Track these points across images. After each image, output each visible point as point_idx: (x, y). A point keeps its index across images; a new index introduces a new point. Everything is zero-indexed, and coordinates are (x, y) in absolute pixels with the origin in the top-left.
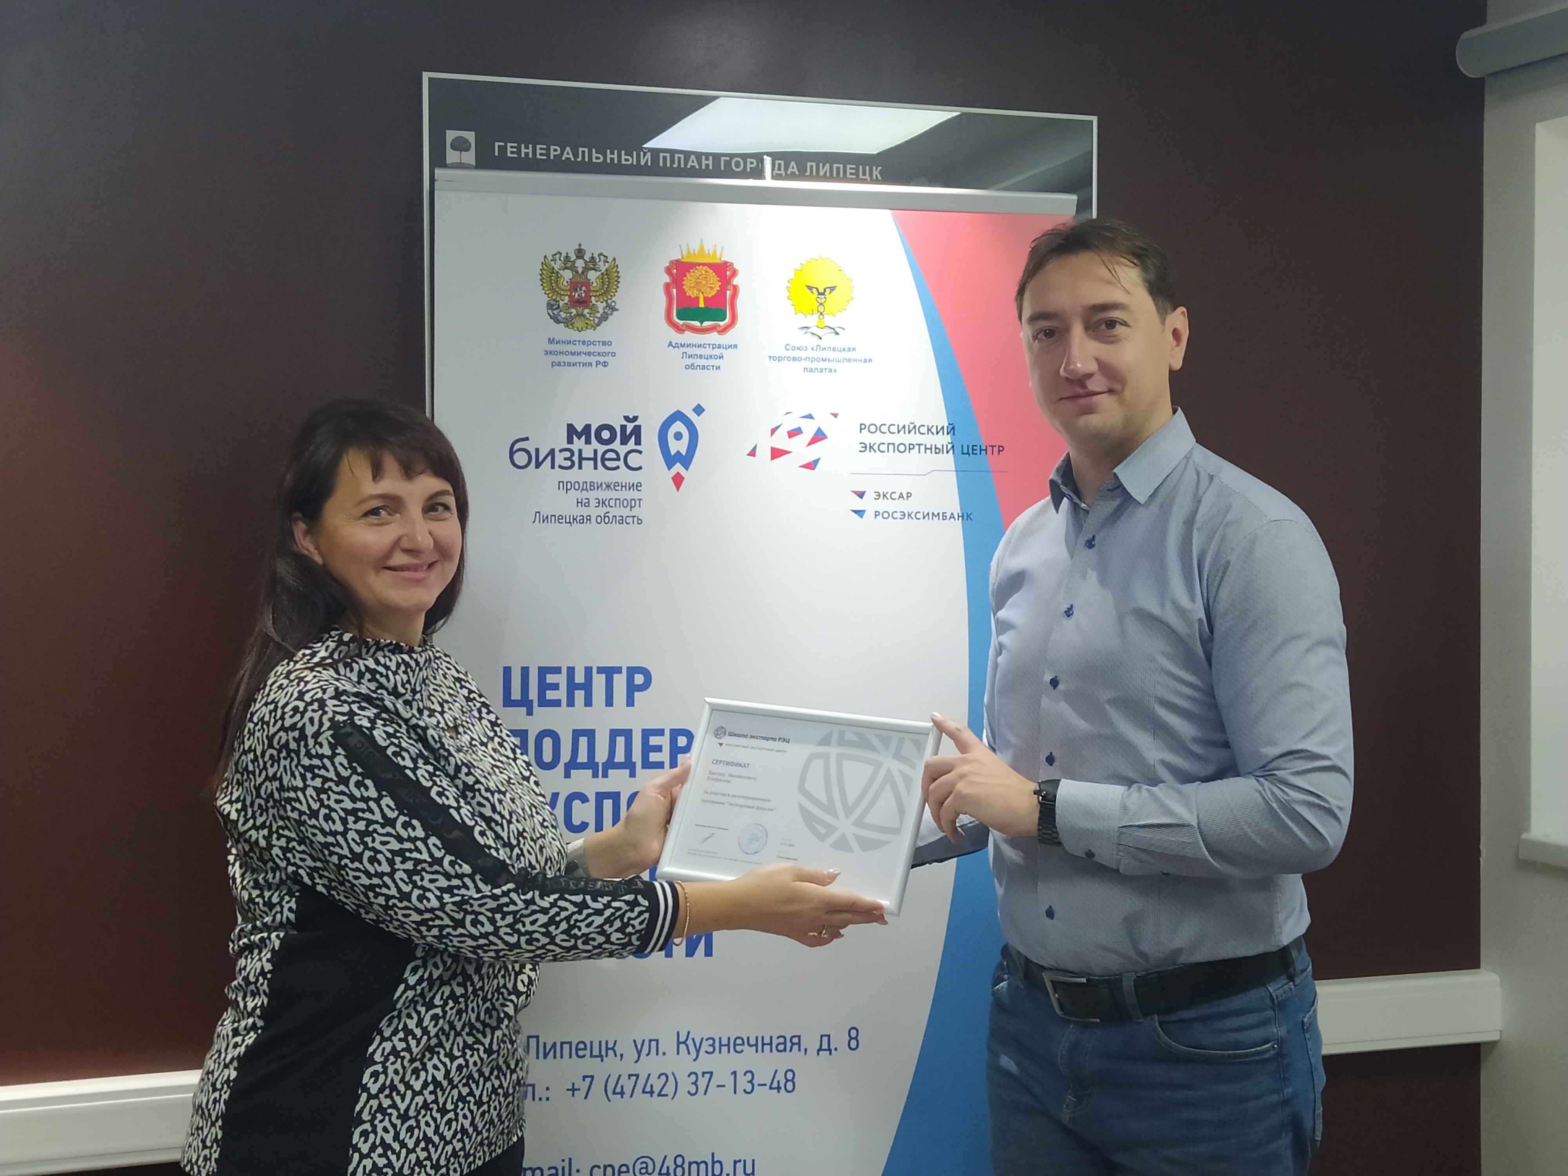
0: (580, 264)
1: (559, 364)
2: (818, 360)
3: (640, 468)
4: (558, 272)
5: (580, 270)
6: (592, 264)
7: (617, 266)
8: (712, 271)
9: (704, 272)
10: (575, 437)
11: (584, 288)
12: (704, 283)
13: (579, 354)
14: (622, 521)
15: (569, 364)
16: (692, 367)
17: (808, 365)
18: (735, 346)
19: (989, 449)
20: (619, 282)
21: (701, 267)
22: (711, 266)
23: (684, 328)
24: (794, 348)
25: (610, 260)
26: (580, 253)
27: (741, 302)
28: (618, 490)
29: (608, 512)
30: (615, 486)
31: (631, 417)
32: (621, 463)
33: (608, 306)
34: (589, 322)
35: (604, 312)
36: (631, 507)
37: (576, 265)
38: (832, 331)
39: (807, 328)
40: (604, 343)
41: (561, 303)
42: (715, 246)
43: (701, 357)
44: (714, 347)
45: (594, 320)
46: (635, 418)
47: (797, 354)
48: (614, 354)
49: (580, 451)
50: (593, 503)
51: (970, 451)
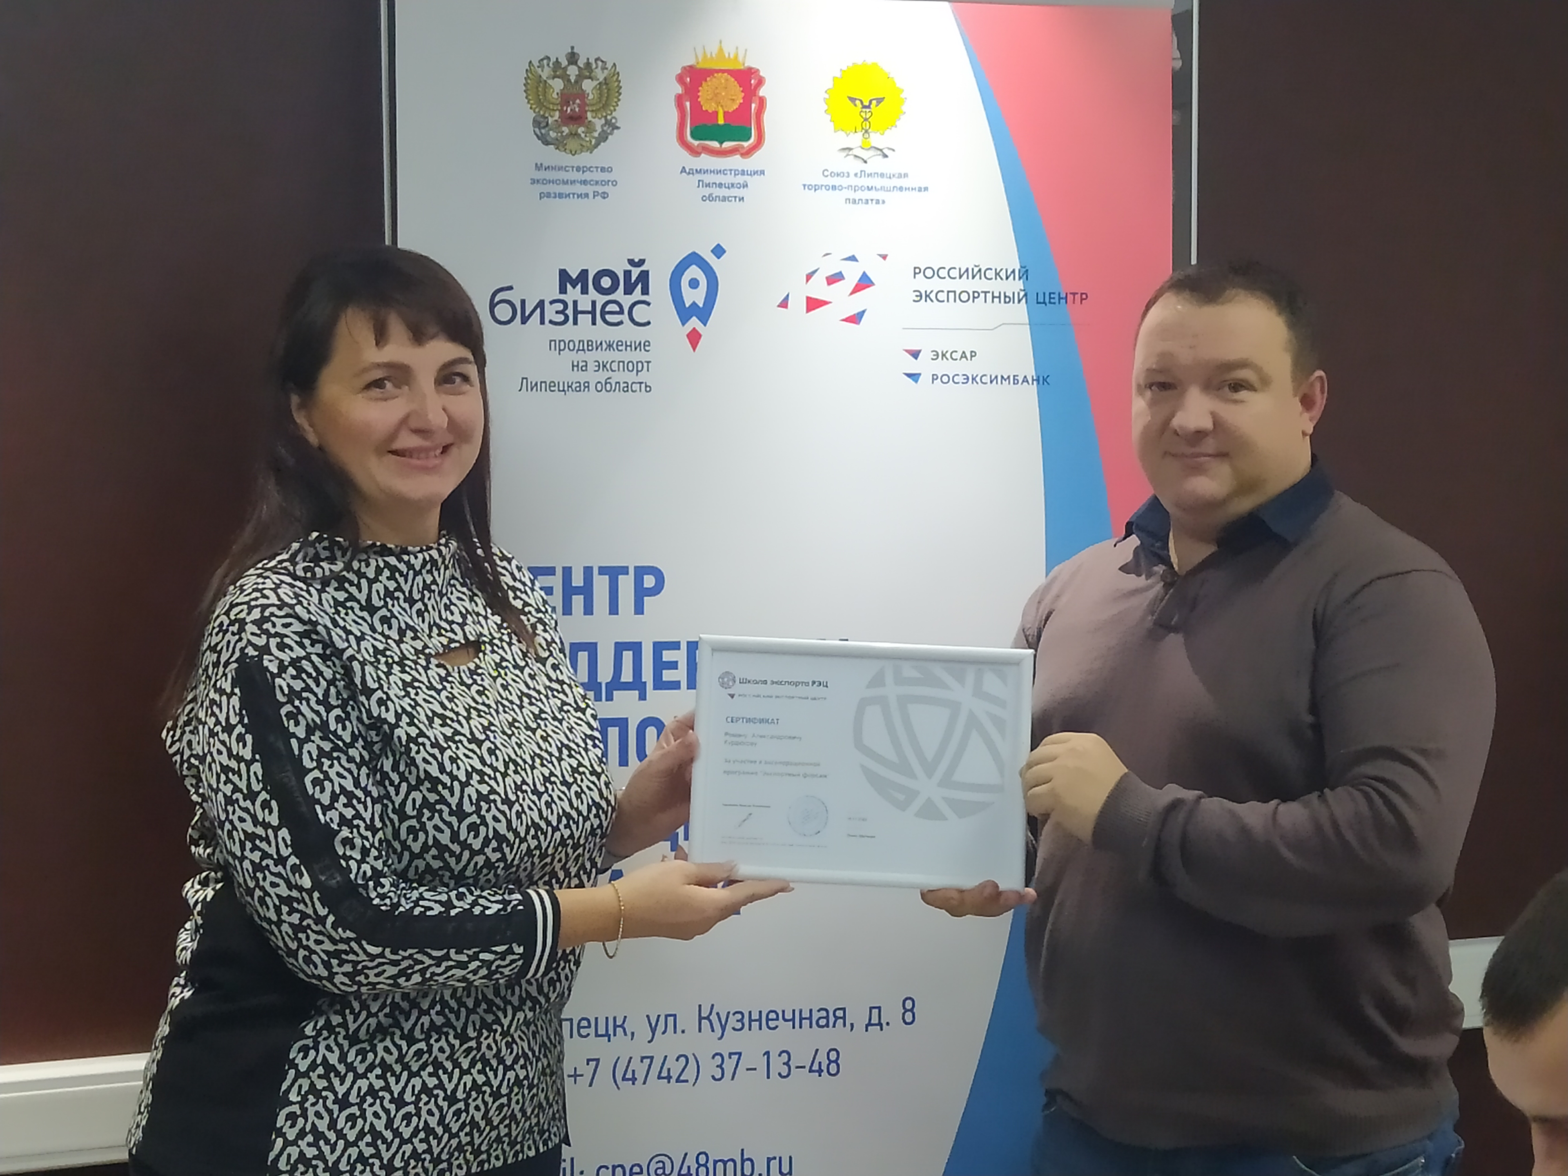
0: (573, 71)
1: (548, 195)
2: (861, 188)
3: (648, 323)
4: (545, 82)
5: (573, 78)
6: (587, 72)
7: (618, 73)
8: (733, 79)
9: (723, 81)
10: (569, 286)
11: (578, 101)
12: (723, 94)
13: (573, 182)
14: (627, 388)
15: (561, 196)
16: (710, 198)
17: (851, 195)
18: (762, 172)
19: (1070, 297)
20: (620, 94)
21: (720, 74)
22: (731, 72)
23: (700, 150)
24: (833, 175)
25: (609, 66)
26: (573, 58)
27: (767, 117)
28: (621, 350)
29: (609, 378)
30: (617, 345)
31: (636, 260)
32: (625, 317)
33: (608, 123)
34: (584, 144)
35: (603, 131)
36: (638, 371)
37: (568, 73)
38: (879, 152)
39: (850, 149)
40: (603, 170)
41: (550, 120)
42: (737, 48)
43: (720, 185)
44: (736, 173)
45: (591, 141)
46: (642, 262)
47: (836, 181)
48: (615, 183)
49: (575, 303)
50: (592, 366)
51: (1047, 300)
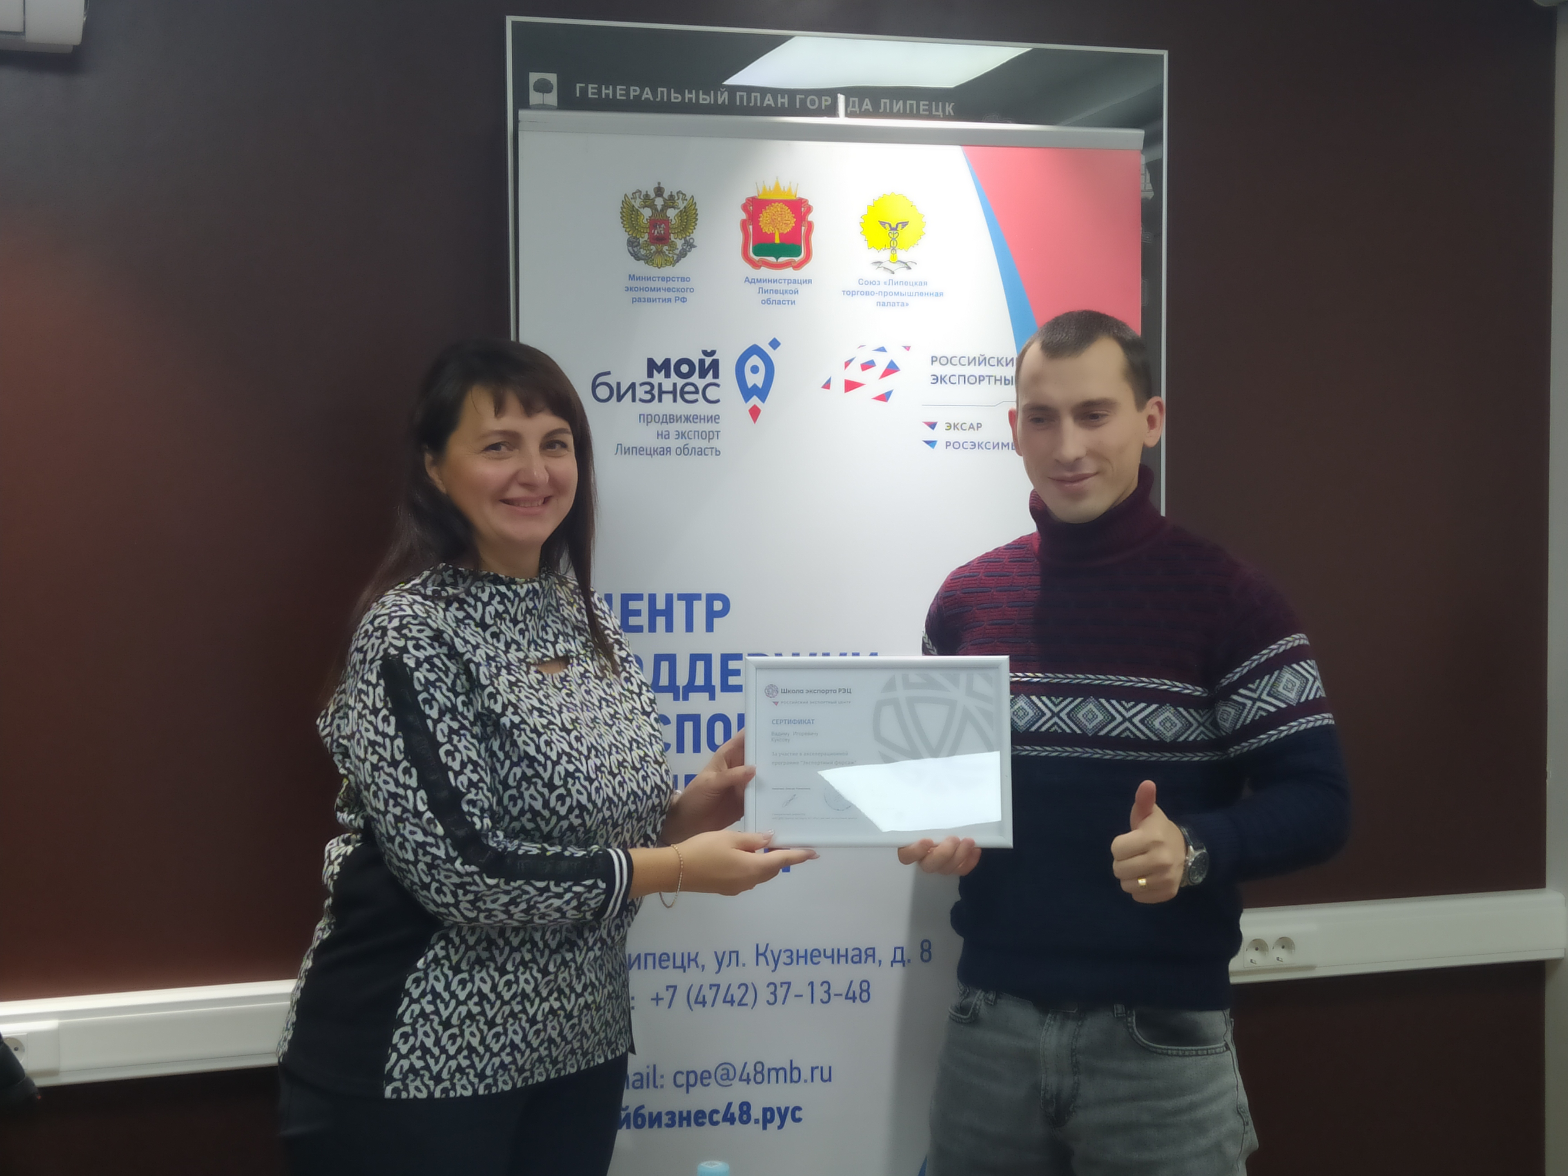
0: (659, 202)
1: (639, 300)
2: (890, 294)
3: (717, 401)
4: (638, 210)
5: (659, 208)
6: (670, 202)
7: (695, 203)
8: (787, 208)
9: (779, 209)
10: (655, 372)
11: (663, 226)
12: (779, 219)
13: (659, 290)
14: (701, 452)
15: (649, 300)
16: (768, 302)
17: (881, 299)
18: (810, 281)
20: (697, 220)
21: (777, 204)
22: (785, 202)
23: (760, 264)
24: (867, 283)
25: (688, 197)
26: (659, 191)
27: (815, 238)
29: (687, 444)
30: (693, 418)
31: (709, 351)
32: (699, 396)
33: (687, 243)
34: (668, 259)
35: (683, 249)
36: (709, 439)
37: (656, 203)
38: (904, 265)
39: (880, 263)
40: (683, 279)
41: (641, 240)
42: (790, 183)
43: (776, 292)
44: (789, 281)
45: (673, 257)
46: (713, 353)
47: (870, 288)
48: (692, 290)
49: (660, 385)
50: (673, 435)
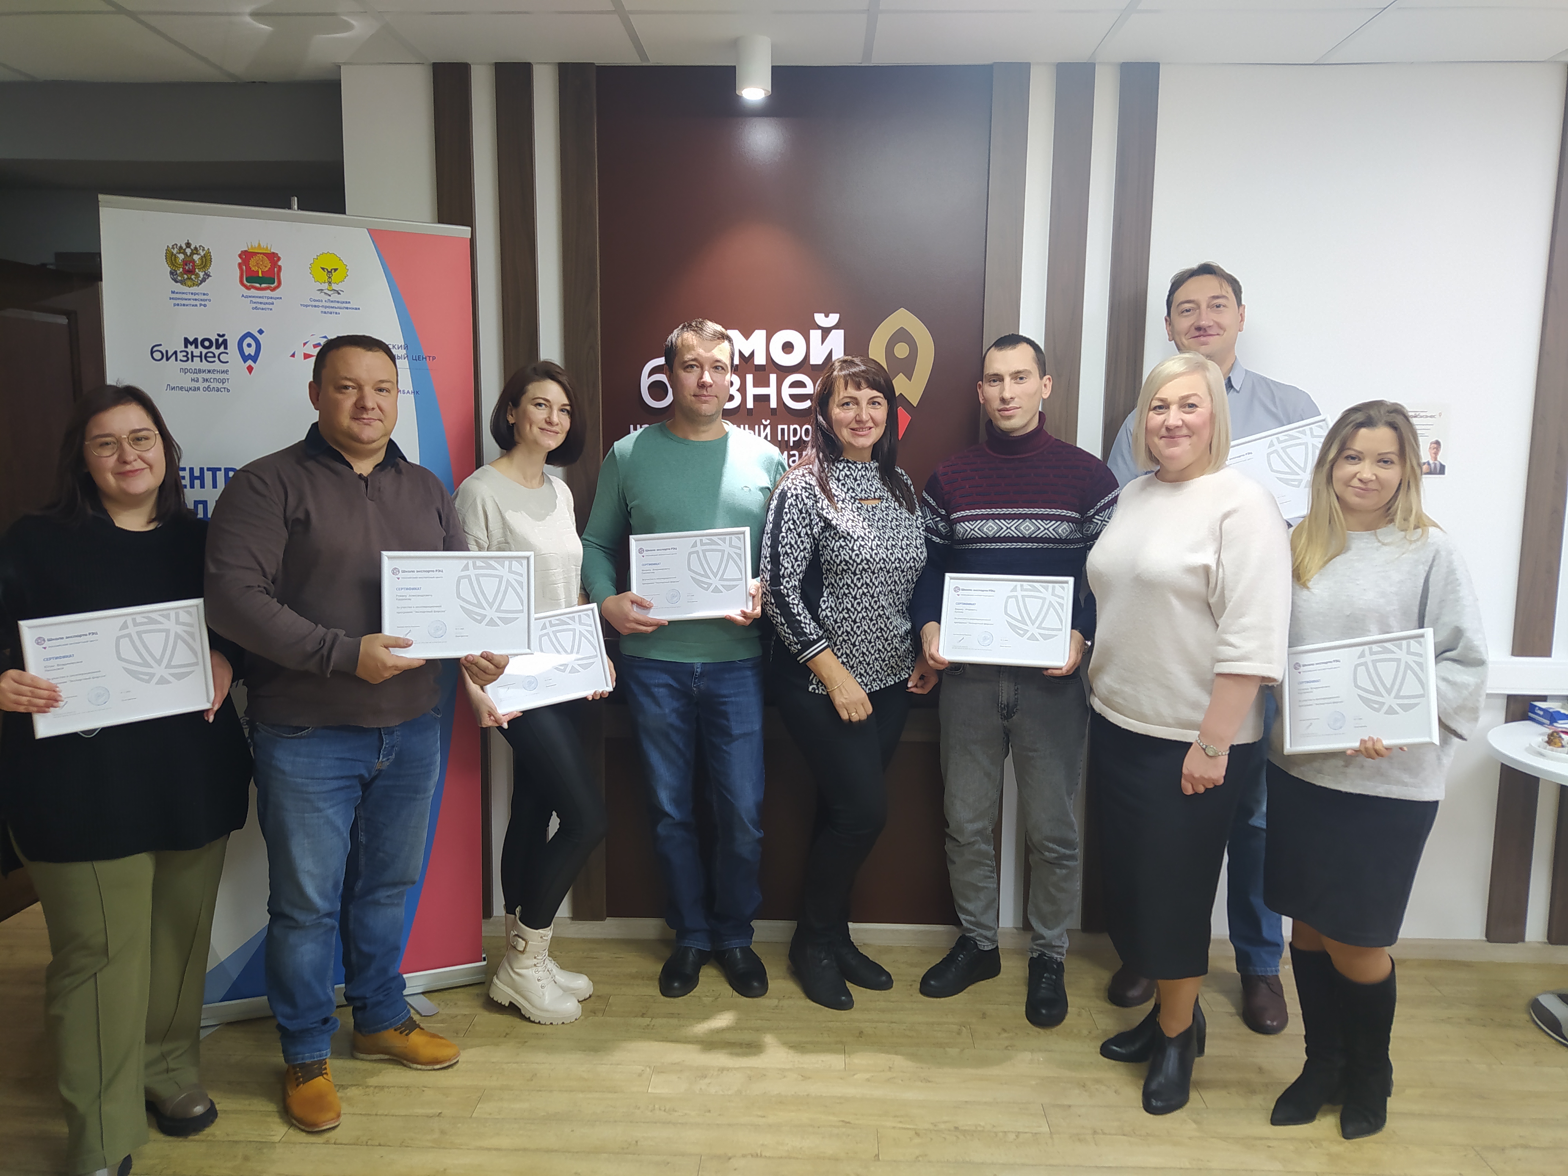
0: (188, 251)
1: (178, 305)
2: (328, 307)
3: (227, 362)
4: (175, 255)
5: (189, 254)
6: (196, 251)
7: (210, 253)
8: (266, 257)
9: (261, 258)
10: (189, 345)
11: (191, 264)
12: (261, 263)
13: (190, 299)
14: (218, 390)
15: (184, 305)
16: (256, 308)
17: (324, 310)
18: (281, 298)
19: (428, 358)
20: (211, 261)
21: (259, 255)
22: (264, 254)
23: (250, 287)
24: (315, 301)
25: (206, 249)
26: (188, 245)
28: (215, 374)
29: (210, 385)
30: (213, 371)
31: (221, 334)
32: (216, 359)
33: (206, 274)
34: (195, 283)
35: (204, 277)
36: (223, 383)
37: (186, 251)
38: (336, 292)
39: (322, 290)
40: (204, 294)
41: (178, 272)
42: (267, 244)
43: (261, 303)
44: (269, 298)
45: (198, 282)
46: (223, 335)
47: (317, 303)
48: (210, 300)
49: (192, 352)
50: (201, 380)
51: (417, 358)
